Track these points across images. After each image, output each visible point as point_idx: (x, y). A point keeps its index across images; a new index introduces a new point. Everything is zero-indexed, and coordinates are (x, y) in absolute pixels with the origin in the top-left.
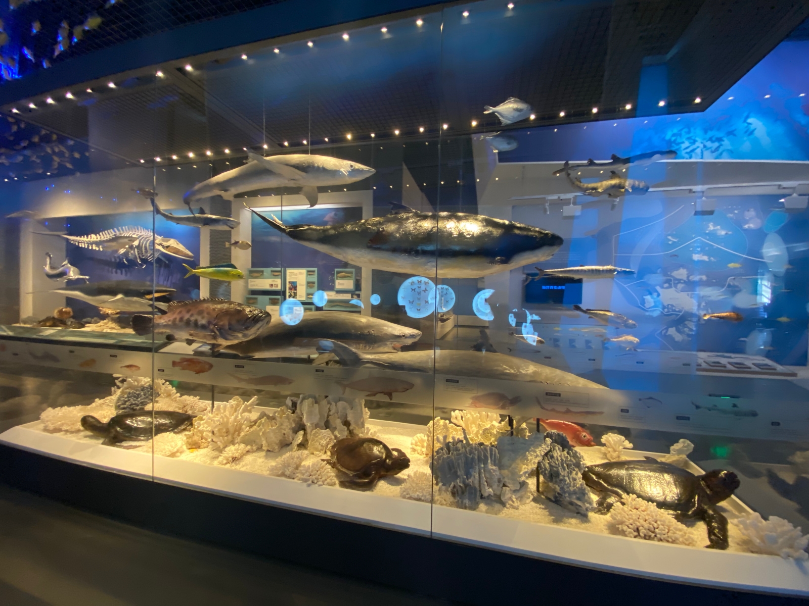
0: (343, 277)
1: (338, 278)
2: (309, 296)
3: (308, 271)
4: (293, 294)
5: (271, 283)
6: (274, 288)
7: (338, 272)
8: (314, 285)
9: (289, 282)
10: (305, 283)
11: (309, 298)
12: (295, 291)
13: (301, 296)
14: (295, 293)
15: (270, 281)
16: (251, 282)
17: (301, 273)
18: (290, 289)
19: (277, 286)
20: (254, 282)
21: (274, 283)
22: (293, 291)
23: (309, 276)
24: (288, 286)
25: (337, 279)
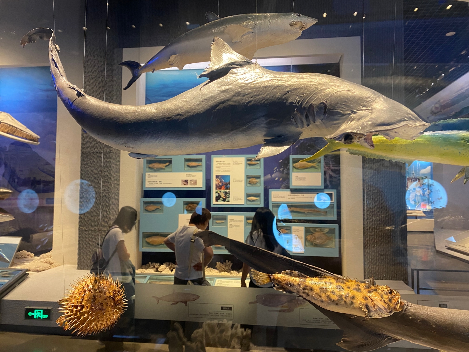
0: (304, 168)
1: (295, 170)
2: (249, 198)
3: (249, 160)
4: (223, 195)
5: (186, 179)
6: (190, 187)
7: (295, 161)
8: (258, 180)
9: (217, 177)
10: (243, 177)
11: (249, 200)
12: (227, 191)
13: (236, 198)
14: (226, 193)
15: (184, 175)
16: (150, 177)
17: (236, 163)
18: (219, 187)
19: (195, 183)
20: (156, 176)
21: (189, 179)
22: (222, 190)
23: (249, 167)
24: (214, 182)
25: (293, 171)
